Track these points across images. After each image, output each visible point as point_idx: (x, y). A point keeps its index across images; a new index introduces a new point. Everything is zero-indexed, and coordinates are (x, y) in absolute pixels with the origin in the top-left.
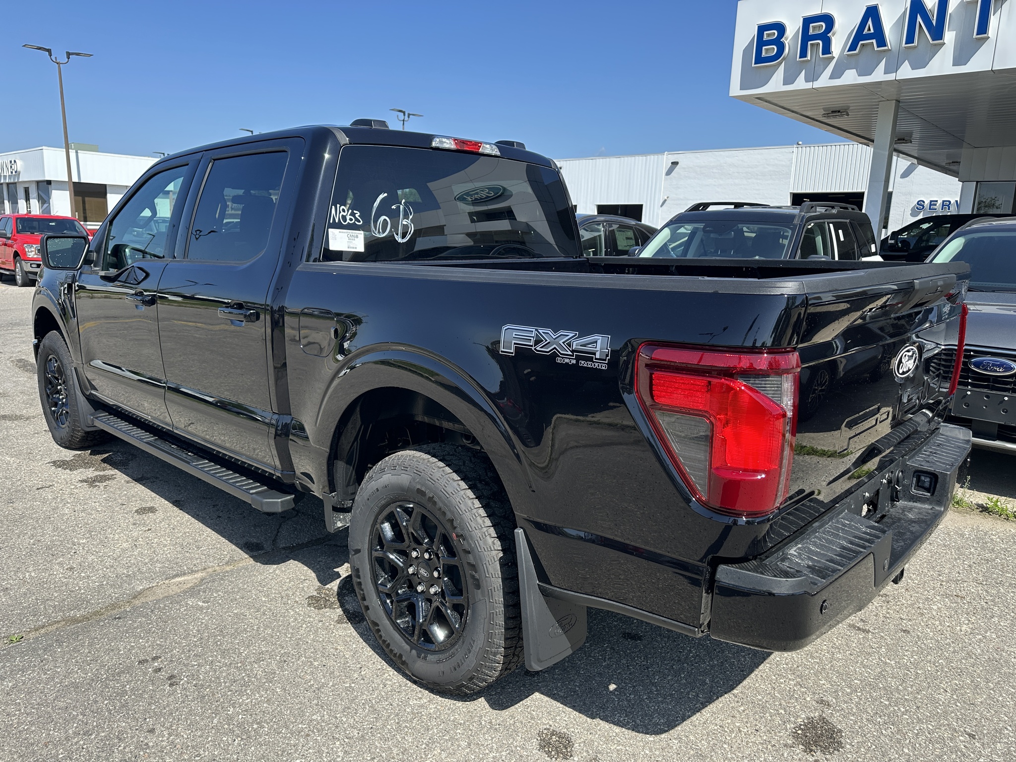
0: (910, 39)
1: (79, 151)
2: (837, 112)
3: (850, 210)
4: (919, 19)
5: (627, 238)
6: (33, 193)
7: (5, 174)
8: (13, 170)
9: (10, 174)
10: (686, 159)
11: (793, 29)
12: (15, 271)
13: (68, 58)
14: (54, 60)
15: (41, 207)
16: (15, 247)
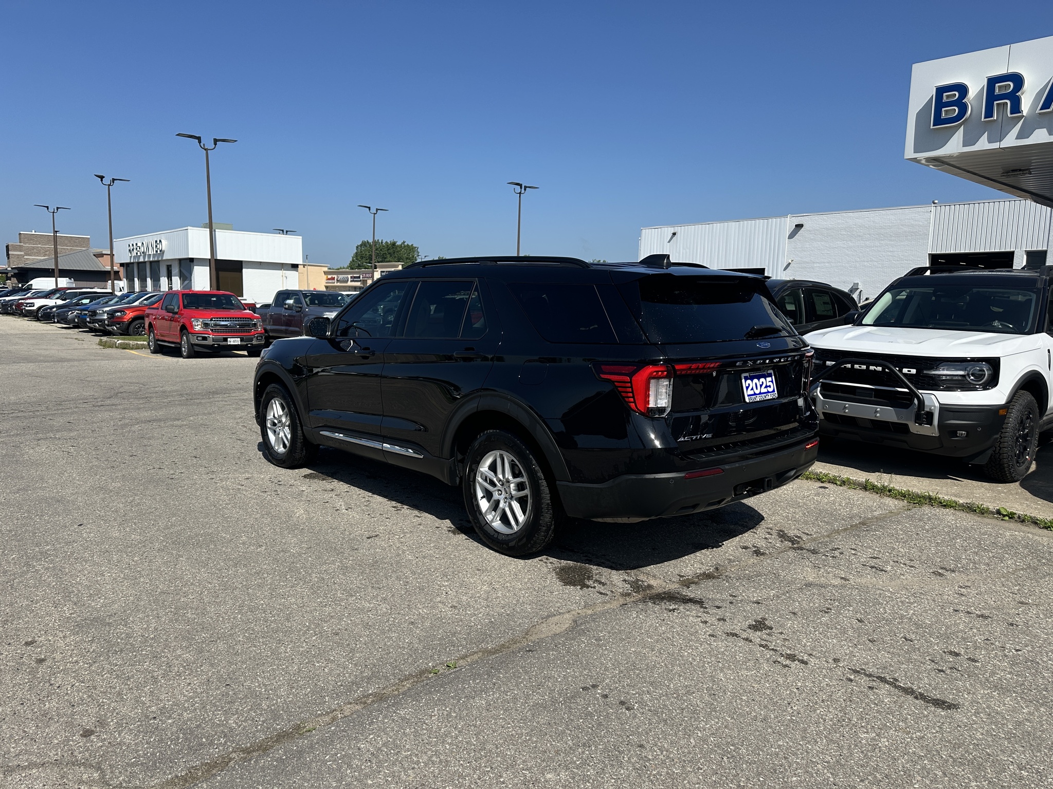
2: (1017, 171)
6: (175, 270)
7: (150, 253)
8: (158, 249)
9: (155, 253)
10: (811, 221)
12: (180, 344)
13: (215, 144)
14: (203, 147)
15: (183, 283)
16: (182, 321)
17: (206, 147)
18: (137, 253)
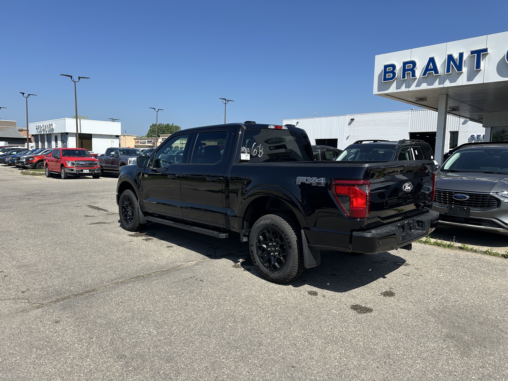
0: (448, 71)
1: (81, 120)
2: (421, 99)
3: (421, 142)
4: (451, 63)
5: (330, 155)
6: (59, 138)
7: (47, 130)
8: (51, 128)
9: (49, 130)
10: (357, 117)
11: (399, 67)
12: (61, 173)
13: (79, 79)
14: (73, 80)
15: (63, 145)
16: (61, 162)
17: (75, 81)
18: (40, 130)
